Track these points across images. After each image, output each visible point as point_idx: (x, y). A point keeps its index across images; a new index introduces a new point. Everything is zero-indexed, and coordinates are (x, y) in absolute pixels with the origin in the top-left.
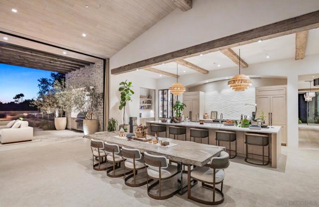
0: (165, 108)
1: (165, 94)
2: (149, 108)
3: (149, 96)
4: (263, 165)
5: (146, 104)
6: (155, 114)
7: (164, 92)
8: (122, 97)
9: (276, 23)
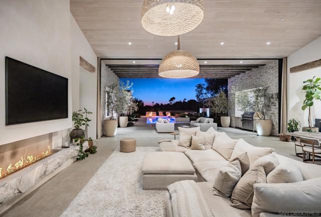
8: (307, 96)
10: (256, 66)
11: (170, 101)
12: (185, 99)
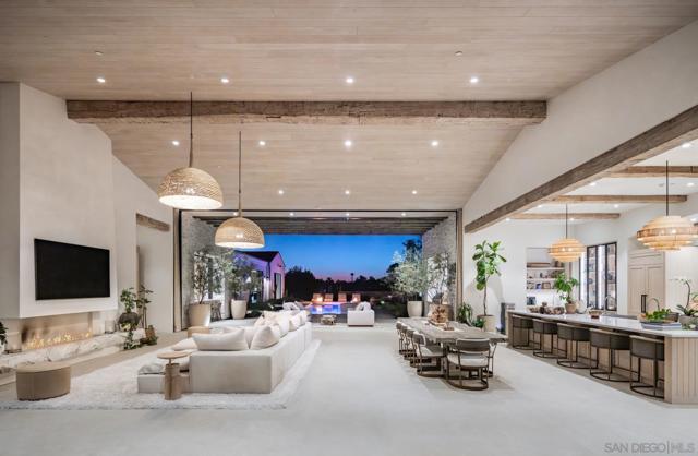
1: (592, 256)
4: (654, 396)
7: (589, 251)
8: (479, 270)
9: (645, 133)
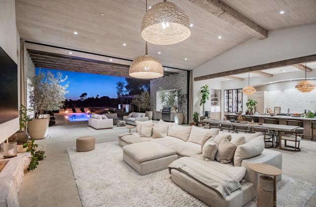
0: (230, 104)
1: (230, 93)
2: (215, 104)
3: (216, 95)
5: (214, 101)
6: (221, 109)
7: (228, 92)
8: (203, 97)
10: (173, 73)
11: (81, 97)
12: (98, 96)
